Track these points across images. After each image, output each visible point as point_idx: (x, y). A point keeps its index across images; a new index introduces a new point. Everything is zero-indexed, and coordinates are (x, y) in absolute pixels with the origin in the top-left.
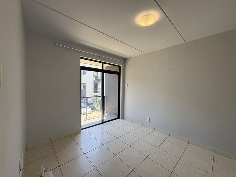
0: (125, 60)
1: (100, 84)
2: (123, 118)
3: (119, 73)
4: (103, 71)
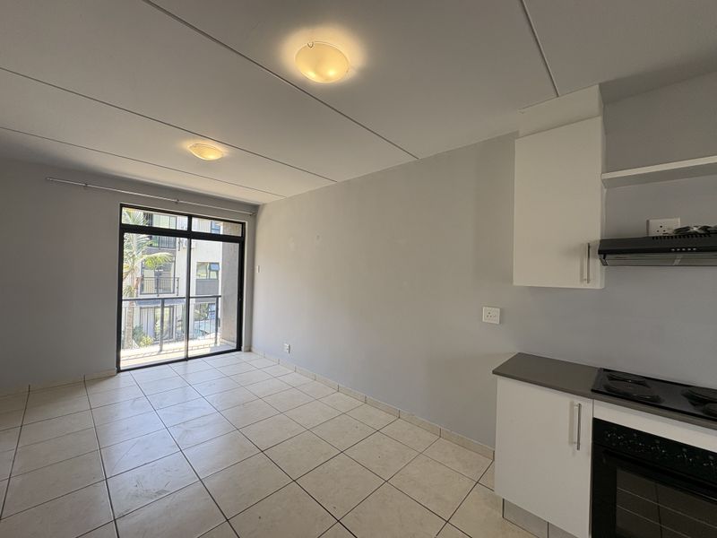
0: (254, 209)
1: (217, 272)
2: (250, 351)
3: (240, 241)
4: (190, 234)
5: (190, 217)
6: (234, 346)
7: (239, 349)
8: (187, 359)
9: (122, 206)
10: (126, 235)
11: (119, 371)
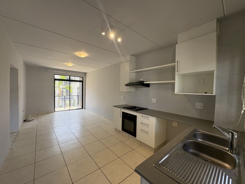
0: (85, 74)
3: (82, 82)
4: (70, 80)
5: (70, 76)
6: (81, 108)
7: (82, 108)
8: (70, 110)
9: (54, 74)
10: (56, 81)
11: (55, 111)
